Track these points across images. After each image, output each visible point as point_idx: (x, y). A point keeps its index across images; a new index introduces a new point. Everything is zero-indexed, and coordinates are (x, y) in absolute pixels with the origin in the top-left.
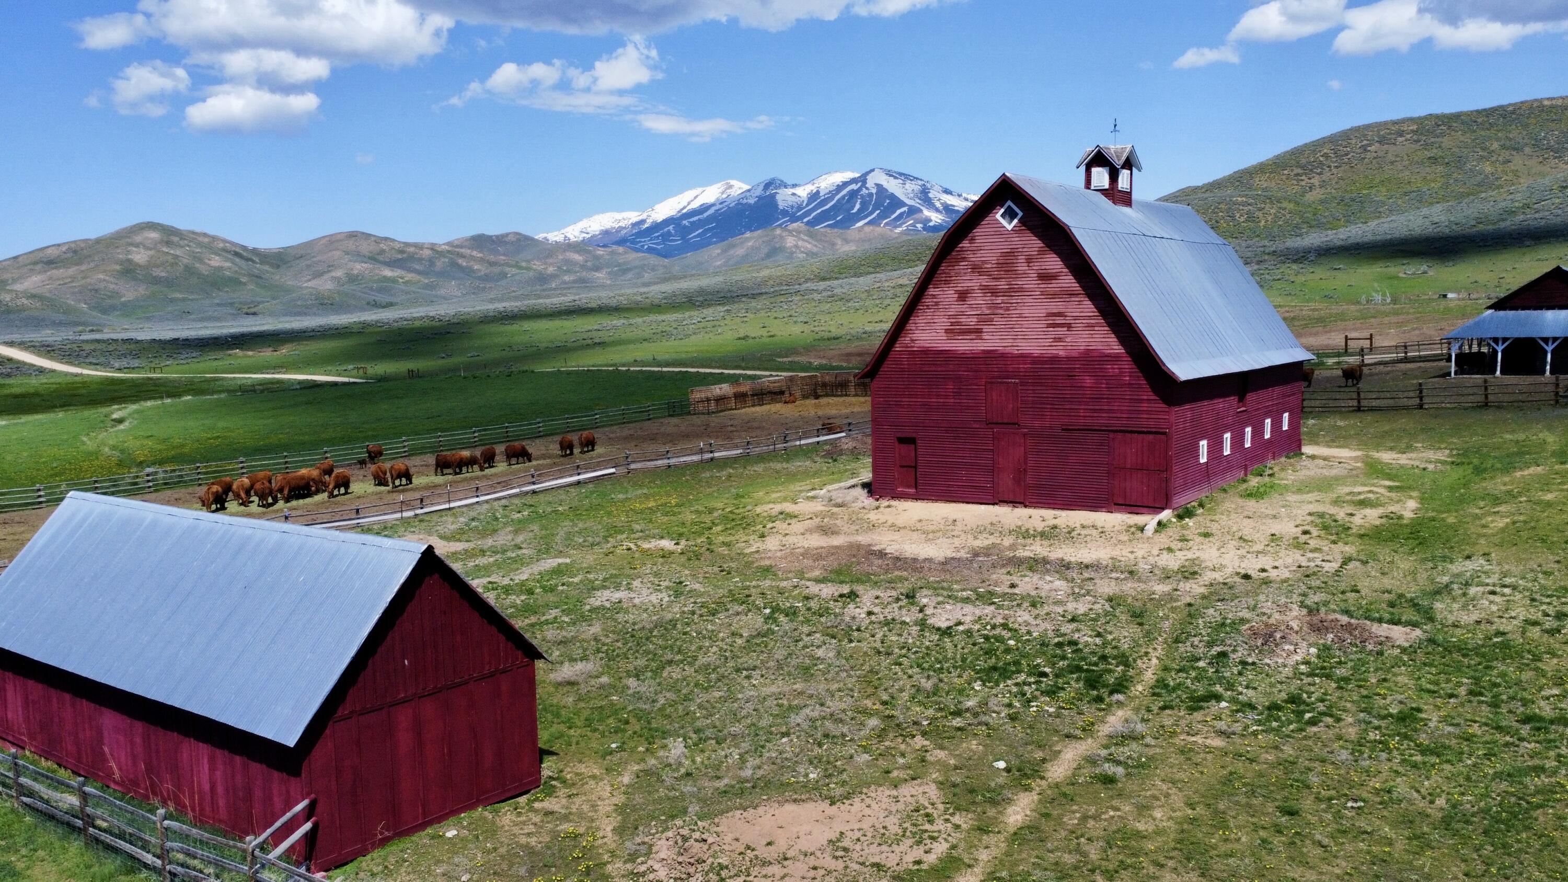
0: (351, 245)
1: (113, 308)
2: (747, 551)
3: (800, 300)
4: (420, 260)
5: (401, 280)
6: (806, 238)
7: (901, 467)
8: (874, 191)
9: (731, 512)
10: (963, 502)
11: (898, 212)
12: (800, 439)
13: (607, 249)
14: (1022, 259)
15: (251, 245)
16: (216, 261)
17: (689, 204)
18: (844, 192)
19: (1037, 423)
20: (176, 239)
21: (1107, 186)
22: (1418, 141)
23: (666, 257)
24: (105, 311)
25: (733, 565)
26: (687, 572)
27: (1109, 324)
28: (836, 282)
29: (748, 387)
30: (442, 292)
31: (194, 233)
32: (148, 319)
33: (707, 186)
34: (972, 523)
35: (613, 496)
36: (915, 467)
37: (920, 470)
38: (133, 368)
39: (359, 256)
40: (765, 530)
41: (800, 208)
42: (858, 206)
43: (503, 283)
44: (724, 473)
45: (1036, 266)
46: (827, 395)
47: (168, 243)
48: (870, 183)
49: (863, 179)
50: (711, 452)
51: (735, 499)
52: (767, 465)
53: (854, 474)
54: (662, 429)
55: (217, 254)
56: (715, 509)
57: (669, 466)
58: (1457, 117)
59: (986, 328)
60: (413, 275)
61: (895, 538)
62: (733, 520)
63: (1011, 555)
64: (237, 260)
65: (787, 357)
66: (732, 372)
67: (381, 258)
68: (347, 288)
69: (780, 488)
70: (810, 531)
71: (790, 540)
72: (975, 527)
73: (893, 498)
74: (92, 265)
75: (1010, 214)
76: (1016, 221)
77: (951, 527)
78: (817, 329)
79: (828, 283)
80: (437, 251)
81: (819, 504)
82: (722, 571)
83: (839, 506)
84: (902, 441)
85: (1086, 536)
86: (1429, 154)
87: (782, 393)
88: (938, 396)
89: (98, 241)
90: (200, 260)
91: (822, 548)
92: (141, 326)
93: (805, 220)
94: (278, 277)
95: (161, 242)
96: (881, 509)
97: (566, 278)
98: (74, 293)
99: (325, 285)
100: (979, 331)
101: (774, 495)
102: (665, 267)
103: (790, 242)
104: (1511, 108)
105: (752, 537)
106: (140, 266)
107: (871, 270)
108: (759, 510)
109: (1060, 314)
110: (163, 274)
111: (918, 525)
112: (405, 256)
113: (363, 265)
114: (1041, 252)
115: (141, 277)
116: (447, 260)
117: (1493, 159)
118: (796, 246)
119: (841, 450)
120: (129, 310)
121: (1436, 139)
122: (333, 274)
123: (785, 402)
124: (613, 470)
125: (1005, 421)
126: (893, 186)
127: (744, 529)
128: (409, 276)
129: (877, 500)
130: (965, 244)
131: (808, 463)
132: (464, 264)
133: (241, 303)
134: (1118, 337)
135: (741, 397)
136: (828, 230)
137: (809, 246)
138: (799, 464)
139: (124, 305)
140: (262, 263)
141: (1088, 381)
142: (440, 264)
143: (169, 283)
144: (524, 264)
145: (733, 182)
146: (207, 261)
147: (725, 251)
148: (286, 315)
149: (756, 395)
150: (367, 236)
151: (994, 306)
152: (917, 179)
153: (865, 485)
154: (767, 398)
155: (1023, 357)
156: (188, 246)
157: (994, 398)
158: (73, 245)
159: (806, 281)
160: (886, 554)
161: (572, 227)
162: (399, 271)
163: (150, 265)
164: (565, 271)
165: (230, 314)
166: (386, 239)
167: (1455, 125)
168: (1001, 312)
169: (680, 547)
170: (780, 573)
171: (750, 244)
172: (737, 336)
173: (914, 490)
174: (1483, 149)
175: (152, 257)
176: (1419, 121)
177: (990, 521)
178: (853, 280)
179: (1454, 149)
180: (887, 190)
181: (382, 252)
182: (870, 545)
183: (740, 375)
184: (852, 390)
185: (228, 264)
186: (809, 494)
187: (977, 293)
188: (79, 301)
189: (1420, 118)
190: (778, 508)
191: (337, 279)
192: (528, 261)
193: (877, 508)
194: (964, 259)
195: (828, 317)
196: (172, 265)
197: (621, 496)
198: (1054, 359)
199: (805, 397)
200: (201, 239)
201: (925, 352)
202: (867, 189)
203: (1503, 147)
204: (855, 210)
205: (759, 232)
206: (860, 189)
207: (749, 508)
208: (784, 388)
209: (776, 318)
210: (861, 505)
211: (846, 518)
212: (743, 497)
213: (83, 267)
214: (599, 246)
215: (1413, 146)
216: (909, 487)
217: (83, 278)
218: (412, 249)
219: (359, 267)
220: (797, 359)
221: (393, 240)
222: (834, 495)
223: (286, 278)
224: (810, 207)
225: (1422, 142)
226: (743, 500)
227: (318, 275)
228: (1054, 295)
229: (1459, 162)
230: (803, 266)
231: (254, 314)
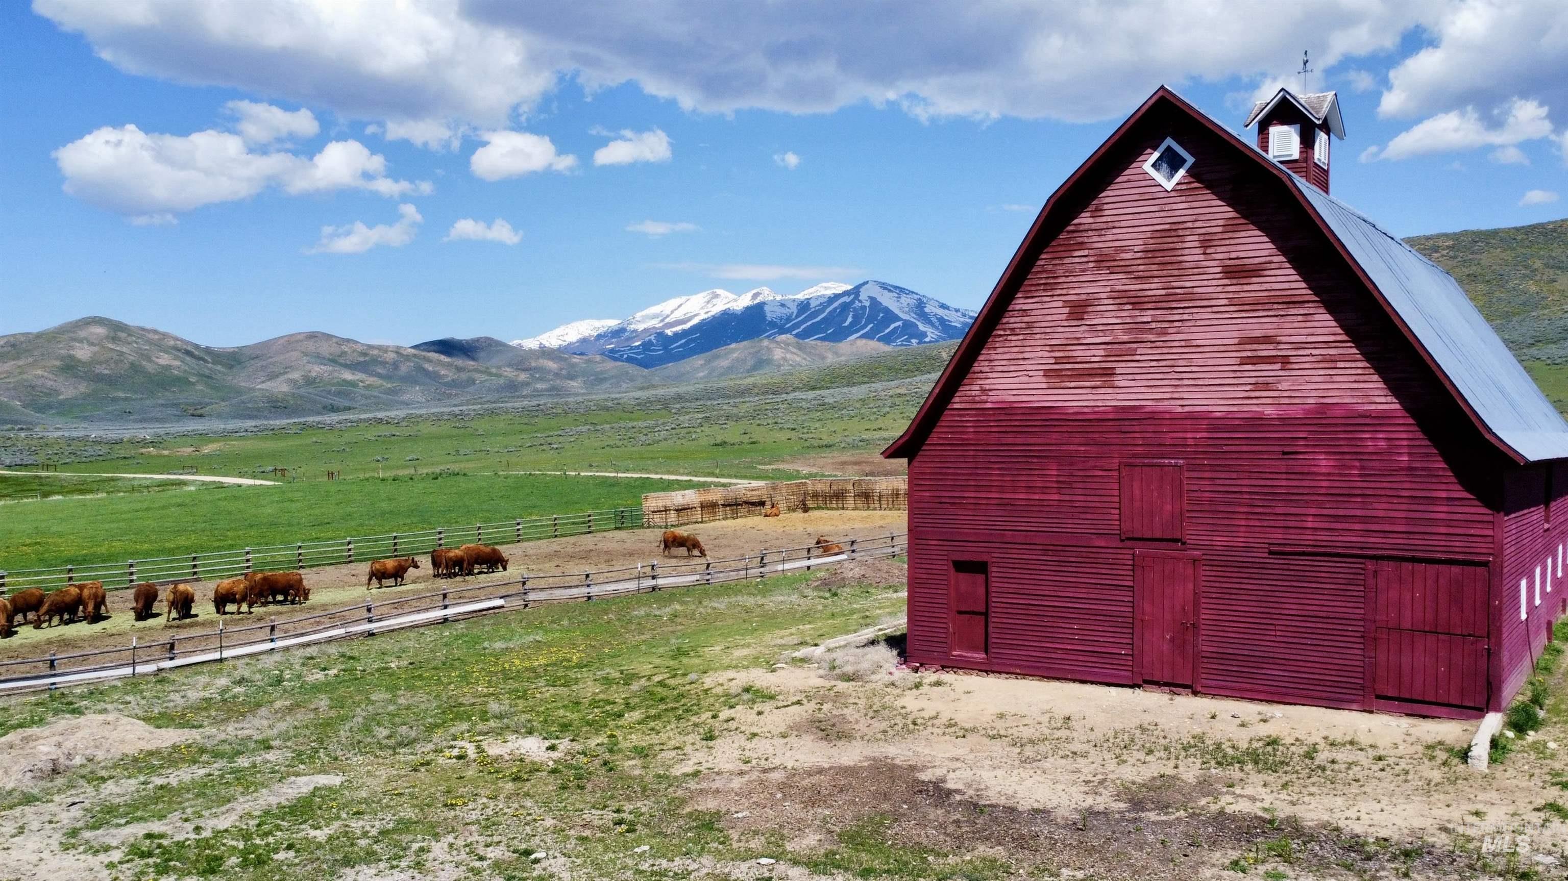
0: (311, 346)
1: (50, 406)
2: (678, 770)
3: (786, 409)
4: (384, 363)
5: (361, 384)
6: (795, 350)
7: (960, 612)
8: (867, 304)
9: (661, 683)
10: (1074, 681)
11: (892, 326)
12: (784, 561)
13: (584, 357)
14: (1192, 241)
15: (203, 343)
16: (164, 359)
17: (672, 312)
18: (836, 304)
19: (1220, 540)
20: (123, 335)
21: (1296, 155)
22: (1455, 257)
23: (646, 367)
24: (41, 409)
25: (644, 806)
26: (549, 822)
27: (1367, 357)
28: (827, 391)
29: (719, 495)
30: (406, 397)
31: (143, 329)
32: (85, 419)
33: (692, 295)
34: (1104, 725)
35: (486, 644)
36: (986, 614)
37: (994, 619)
38: (26, 466)
39: (320, 359)
40: (716, 724)
41: (789, 319)
42: (850, 319)
43: (471, 389)
44: (667, 610)
45: (1220, 253)
46: (818, 508)
47: (114, 339)
48: (863, 296)
49: (856, 291)
50: (654, 578)
51: (674, 658)
52: (733, 599)
53: (867, 620)
54: (600, 546)
55: (166, 352)
56: (634, 676)
57: (589, 598)
58: (1494, 233)
59: (1120, 368)
60: (375, 379)
61: (959, 752)
62: (662, 700)
63: (1214, 808)
64: (188, 358)
65: (770, 464)
66: (702, 479)
67: (342, 360)
68: (302, 391)
69: (749, 639)
70: (797, 729)
71: (762, 746)
72: (1111, 734)
73: (943, 667)
74: (30, 360)
75: (1172, 162)
76: (1182, 172)
77: (1063, 733)
78: (806, 436)
79: (818, 392)
80: (402, 355)
81: (812, 674)
82: (619, 823)
83: (848, 678)
84: (961, 566)
85: (1350, 766)
86: (1467, 271)
87: (762, 504)
88: (1030, 489)
89: (39, 336)
90: (149, 360)
91: (821, 771)
92: (74, 426)
93: (794, 332)
94: (230, 378)
95: (107, 337)
96: (925, 689)
97: (539, 386)
98: (8, 389)
99: (280, 387)
100: (1109, 373)
101: (738, 653)
102: (644, 377)
103: (778, 354)
104: (1551, 226)
105: (690, 739)
106: (83, 363)
107: (866, 379)
108: (708, 681)
109: (1266, 340)
110: (106, 372)
111: (1000, 725)
112: (367, 358)
113: (322, 367)
114: (1230, 227)
115: (81, 374)
116: (412, 364)
117: (1538, 278)
118: (785, 359)
119: (843, 579)
120: (66, 409)
121: (1475, 256)
122: (290, 376)
123: (766, 516)
124: (500, 602)
125: (1158, 535)
126: (887, 300)
127: (679, 718)
128: (370, 380)
129: (916, 670)
130: (1085, 219)
131: (794, 598)
132: (431, 369)
133: (187, 404)
134: (1385, 381)
135: (709, 507)
136: (819, 343)
137: (798, 359)
138: (781, 598)
139: (62, 403)
140: (215, 363)
141: (1324, 463)
142: (404, 369)
143: (111, 381)
144: (494, 370)
145: (719, 291)
146: (154, 359)
147: (708, 362)
148: (234, 418)
149: (729, 505)
150: (328, 337)
151: (1139, 327)
152: (913, 292)
153: (893, 641)
154: (743, 510)
155: (1194, 418)
156: (136, 343)
157: (1137, 492)
158: (12, 339)
159: (794, 390)
160: (949, 793)
161: (548, 334)
162: (360, 374)
163: (93, 362)
164: (538, 379)
165: (175, 415)
166: (348, 341)
167: (1494, 241)
168: (1151, 337)
169: (555, 755)
170: (734, 835)
171: (735, 355)
172: (712, 442)
173: (984, 656)
174: (1526, 267)
175: (95, 354)
176: (1456, 237)
177: (1136, 722)
178: (846, 390)
179: (1494, 267)
180: (881, 304)
181: (344, 353)
182: (913, 768)
183: (711, 483)
184: (850, 502)
185: (177, 363)
186: (798, 654)
187: (1108, 305)
188: (13, 398)
189: (1455, 234)
190: (742, 678)
191: (293, 382)
192: (499, 367)
193: (917, 686)
194: (1081, 245)
195: (817, 425)
196: (116, 363)
197: (499, 645)
198: (1256, 422)
199: (791, 509)
200: (151, 336)
201: (1006, 411)
202: (860, 301)
203: (1547, 266)
204: (846, 324)
205: (745, 343)
206: (852, 302)
207: (693, 676)
208: (764, 498)
209: (759, 425)
210: (887, 679)
211: (862, 702)
212: (686, 654)
213: (21, 363)
214: (575, 354)
215: (1449, 262)
216: (975, 649)
217: (20, 373)
218: (375, 352)
219: (317, 370)
220: (781, 466)
221: (356, 342)
222: (839, 655)
223: (241, 380)
224: (800, 319)
225: (1459, 259)
226: (685, 660)
227: (272, 377)
228: (1255, 305)
229: (1501, 280)
230: (792, 375)
231: (201, 416)
